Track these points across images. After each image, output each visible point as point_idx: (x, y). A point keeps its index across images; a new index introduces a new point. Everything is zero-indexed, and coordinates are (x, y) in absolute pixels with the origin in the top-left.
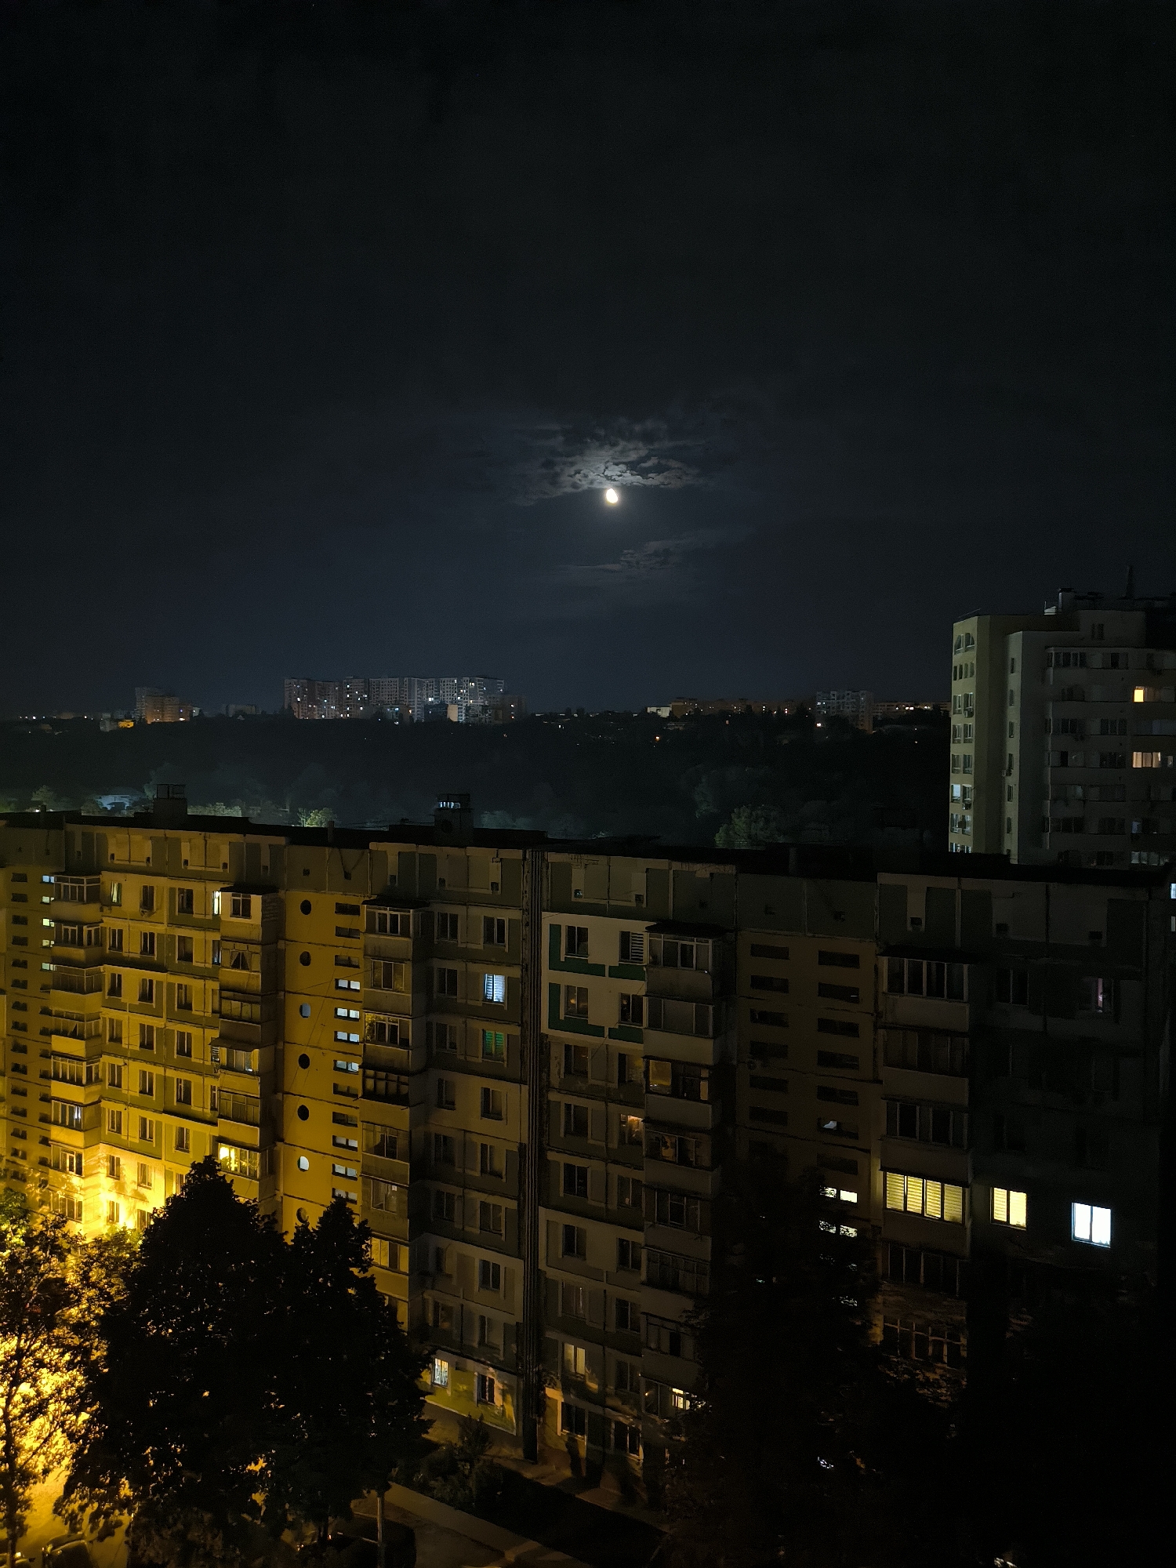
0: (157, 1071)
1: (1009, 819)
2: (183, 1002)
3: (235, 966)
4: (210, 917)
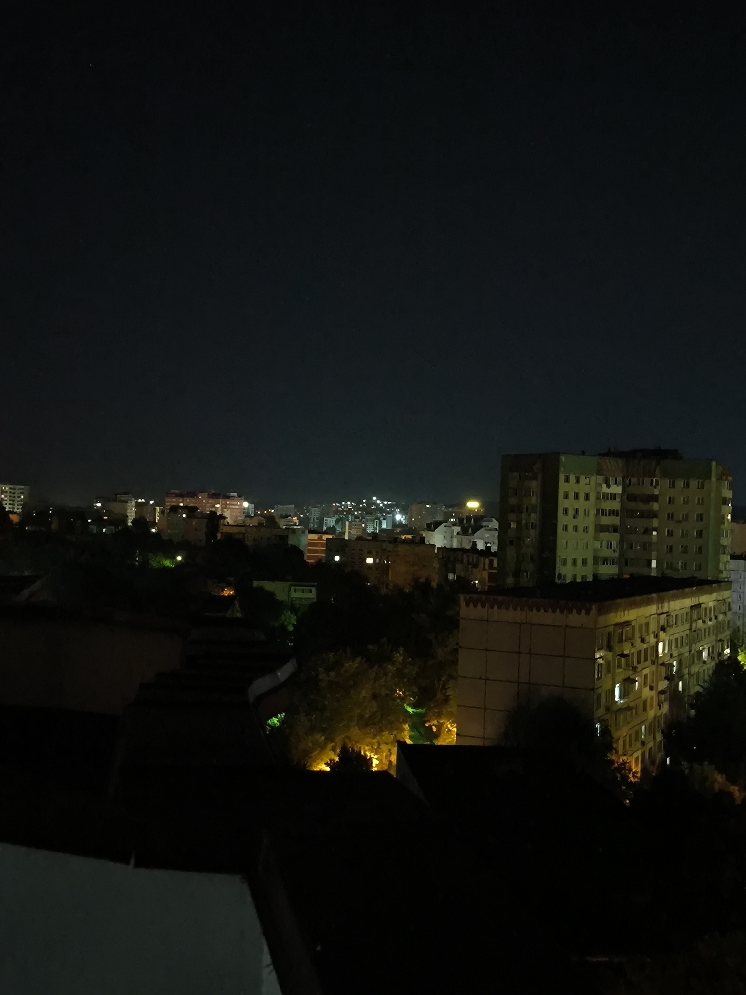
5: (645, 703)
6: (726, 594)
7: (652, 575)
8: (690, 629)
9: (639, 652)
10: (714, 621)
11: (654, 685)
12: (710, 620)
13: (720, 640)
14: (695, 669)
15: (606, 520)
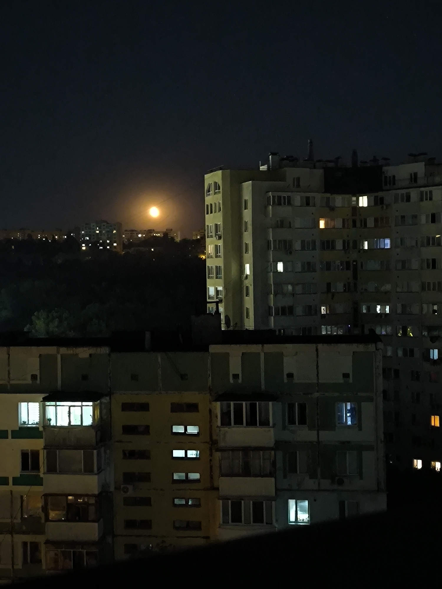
1: (247, 309)
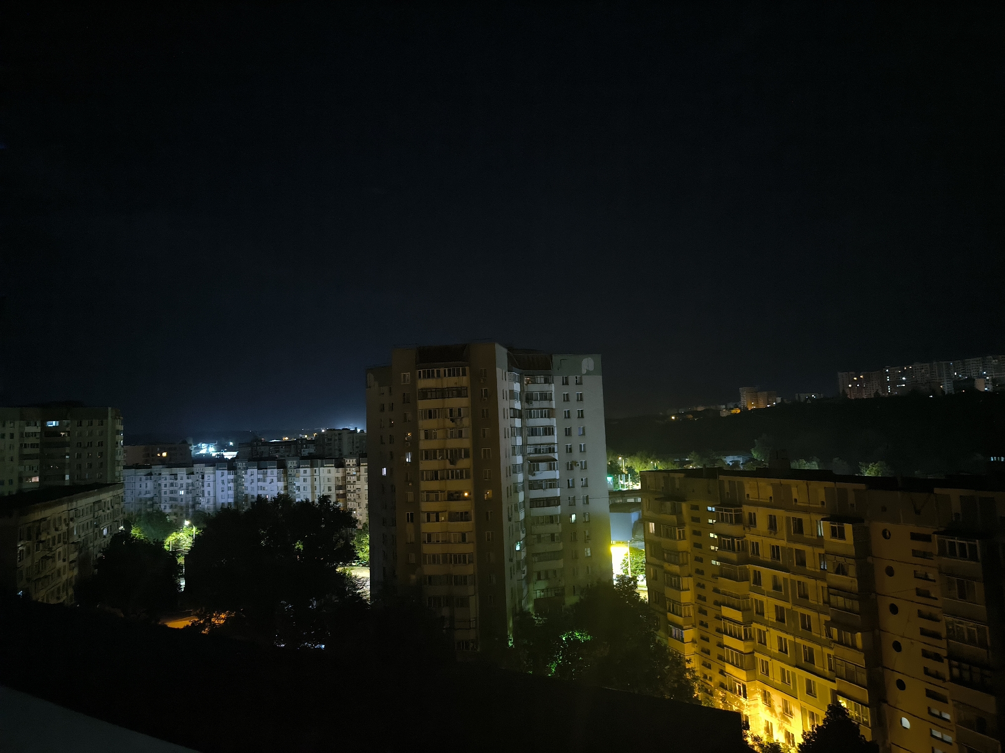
0: (790, 638)
2: (802, 592)
3: (837, 572)
4: (815, 537)
5: (59, 571)
6: (120, 491)
7: (66, 485)
8: (94, 516)
9: (54, 538)
10: (111, 509)
11: (66, 558)
12: (109, 509)
13: (116, 521)
14: (96, 543)
15: (27, 451)
